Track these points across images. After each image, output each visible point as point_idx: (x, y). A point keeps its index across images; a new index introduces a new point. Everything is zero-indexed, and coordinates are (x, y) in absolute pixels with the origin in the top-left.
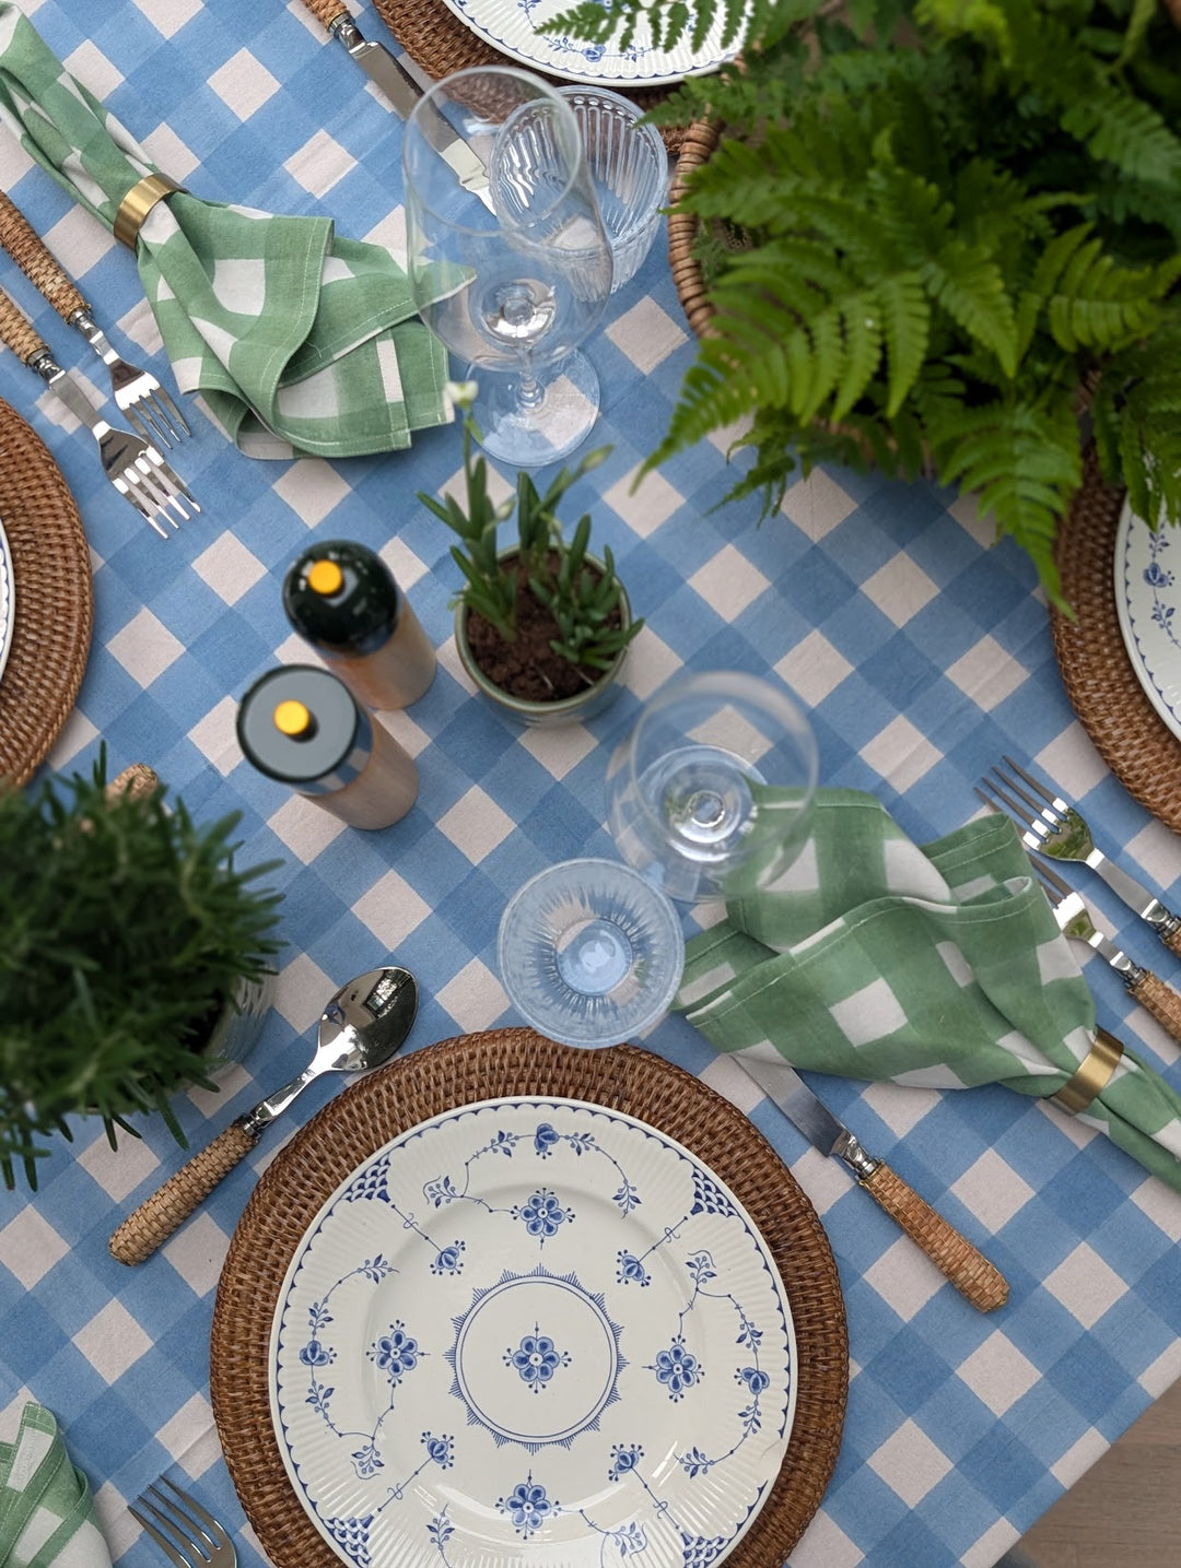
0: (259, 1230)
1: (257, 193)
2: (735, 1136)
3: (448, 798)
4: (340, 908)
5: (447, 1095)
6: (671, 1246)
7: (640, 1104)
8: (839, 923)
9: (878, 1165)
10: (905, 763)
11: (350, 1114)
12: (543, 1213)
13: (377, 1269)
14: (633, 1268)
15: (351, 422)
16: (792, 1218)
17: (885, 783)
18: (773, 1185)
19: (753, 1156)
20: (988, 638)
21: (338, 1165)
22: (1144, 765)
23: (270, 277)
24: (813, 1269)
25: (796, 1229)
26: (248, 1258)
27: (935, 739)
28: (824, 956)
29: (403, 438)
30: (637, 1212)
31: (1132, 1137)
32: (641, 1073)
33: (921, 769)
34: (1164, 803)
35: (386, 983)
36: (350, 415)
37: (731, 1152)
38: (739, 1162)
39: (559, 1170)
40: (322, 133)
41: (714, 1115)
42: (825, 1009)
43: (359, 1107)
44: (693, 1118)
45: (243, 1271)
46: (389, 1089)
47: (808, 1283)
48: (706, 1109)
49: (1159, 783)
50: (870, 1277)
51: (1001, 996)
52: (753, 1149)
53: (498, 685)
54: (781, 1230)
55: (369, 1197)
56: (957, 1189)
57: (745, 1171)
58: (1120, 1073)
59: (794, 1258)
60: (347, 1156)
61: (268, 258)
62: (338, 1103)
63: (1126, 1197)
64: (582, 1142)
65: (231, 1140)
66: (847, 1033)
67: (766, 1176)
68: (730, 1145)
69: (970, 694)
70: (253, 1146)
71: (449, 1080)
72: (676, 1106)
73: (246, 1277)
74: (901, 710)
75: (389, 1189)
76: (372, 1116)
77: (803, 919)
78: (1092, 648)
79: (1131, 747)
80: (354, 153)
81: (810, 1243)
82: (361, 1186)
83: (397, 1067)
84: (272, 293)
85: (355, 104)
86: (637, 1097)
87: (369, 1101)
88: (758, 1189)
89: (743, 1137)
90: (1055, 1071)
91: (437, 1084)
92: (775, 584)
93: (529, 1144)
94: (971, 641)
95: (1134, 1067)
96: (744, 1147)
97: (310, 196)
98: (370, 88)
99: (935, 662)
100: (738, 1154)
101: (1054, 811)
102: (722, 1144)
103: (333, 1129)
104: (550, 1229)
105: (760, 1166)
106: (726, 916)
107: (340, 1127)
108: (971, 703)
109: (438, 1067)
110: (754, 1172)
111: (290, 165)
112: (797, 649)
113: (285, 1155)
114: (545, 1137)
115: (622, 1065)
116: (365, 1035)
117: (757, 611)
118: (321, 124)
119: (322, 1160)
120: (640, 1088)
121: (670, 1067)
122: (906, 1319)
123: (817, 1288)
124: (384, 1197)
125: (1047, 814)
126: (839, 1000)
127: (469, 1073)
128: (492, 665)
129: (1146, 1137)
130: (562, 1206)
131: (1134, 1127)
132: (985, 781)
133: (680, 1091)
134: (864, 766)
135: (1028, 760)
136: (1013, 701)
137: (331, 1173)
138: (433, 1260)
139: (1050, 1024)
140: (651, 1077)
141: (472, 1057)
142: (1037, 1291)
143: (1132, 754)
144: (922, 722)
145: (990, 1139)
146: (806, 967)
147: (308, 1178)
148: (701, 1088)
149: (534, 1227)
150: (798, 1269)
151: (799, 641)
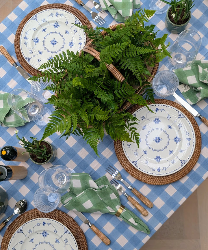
0: (6, 237)
1: (3, 89)
2: (72, 222)
3: (32, 175)
4: (17, 191)
5: (31, 217)
6: (62, 238)
7: (58, 218)
8: (84, 192)
9: (92, 225)
10: (96, 166)
11: (18, 220)
12: (45, 234)
13: (22, 242)
14: (57, 241)
15: (16, 122)
16: (80, 233)
17: (93, 169)
18: (77, 229)
19: (74, 225)
20: (107, 148)
21: (17, 228)
22: (127, 167)
23: (4, 102)
24: (83, 240)
25: (80, 235)
26: (5, 241)
27: (100, 163)
28: (81, 197)
29: (23, 124)
30: (57, 233)
31: (126, 220)
32: (58, 213)
33: (98, 167)
34: (130, 172)
35: (22, 203)
36: (16, 121)
37: (71, 224)
38: (72, 225)
39: (46, 228)
40: (12, 79)
41: (69, 219)
42: (82, 204)
43: (19, 219)
44: (66, 219)
45: (4, 243)
46: (23, 217)
47: (82, 242)
48: (68, 218)
49: (129, 169)
50: (92, 240)
51: (106, 202)
52: (74, 223)
53: (35, 161)
54: (78, 235)
55: (20, 232)
56: (104, 228)
57: (73, 227)
58: (124, 211)
59: (80, 239)
60: (18, 226)
61: (3, 100)
62: (17, 219)
63: (128, 228)
64: (49, 224)
65: (2, 224)
66: (85, 207)
67: (76, 227)
68: (71, 223)
69: (105, 156)
70: (6, 225)
71: (32, 215)
72: (63, 218)
73: (5, 244)
74: (95, 159)
75: (23, 231)
76: (21, 221)
77: (79, 191)
78: (120, 150)
79: (126, 164)
80: (17, 82)
81: (82, 236)
82: (19, 231)
83: (25, 214)
84: (4, 105)
85: (17, 75)
86: (58, 217)
87: (21, 218)
88: (75, 229)
89: (73, 222)
90: (114, 212)
91: (30, 216)
92: (78, 141)
93: (42, 224)
94: (105, 149)
95: (126, 210)
96: (73, 223)
97: (11, 88)
98: (19, 72)
99: (100, 152)
100: (72, 224)
101: (116, 172)
102: (70, 223)
103: (16, 222)
104: (46, 236)
105: (75, 226)
106: (70, 191)
107: (17, 222)
108: (105, 158)
109: (30, 213)
110: (74, 227)
111: (8, 84)
112: (81, 151)
113: (9, 226)
114: (44, 223)
115: (56, 212)
116: (20, 209)
117: (75, 145)
118: (12, 78)
119: (14, 227)
120: (58, 215)
121: (63, 212)
122: (97, 246)
123: (83, 243)
124: (22, 232)
125: (115, 173)
126: (84, 203)
127: (34, 214)
128: (34, 158)
129: (127, 220)
130: (47, 233)
131: (126, 219)
132: (107, 169)
133: (64, 216)
134: (90, 167)
135: (113, 165)
136: (111, 157)
137: (16, 229)
138: (30, 240)
139: (113, 205)
140: (60, 214)
141: (35, 212)
142: (116, 242)
143: (126, 165)
144: (98, 160)
145: (108, 220)
146: (79, 199)
147: (13, 229)
148: (67, 215)
149: (44, 236)
150: (81, 240)
151: (81, 149)
